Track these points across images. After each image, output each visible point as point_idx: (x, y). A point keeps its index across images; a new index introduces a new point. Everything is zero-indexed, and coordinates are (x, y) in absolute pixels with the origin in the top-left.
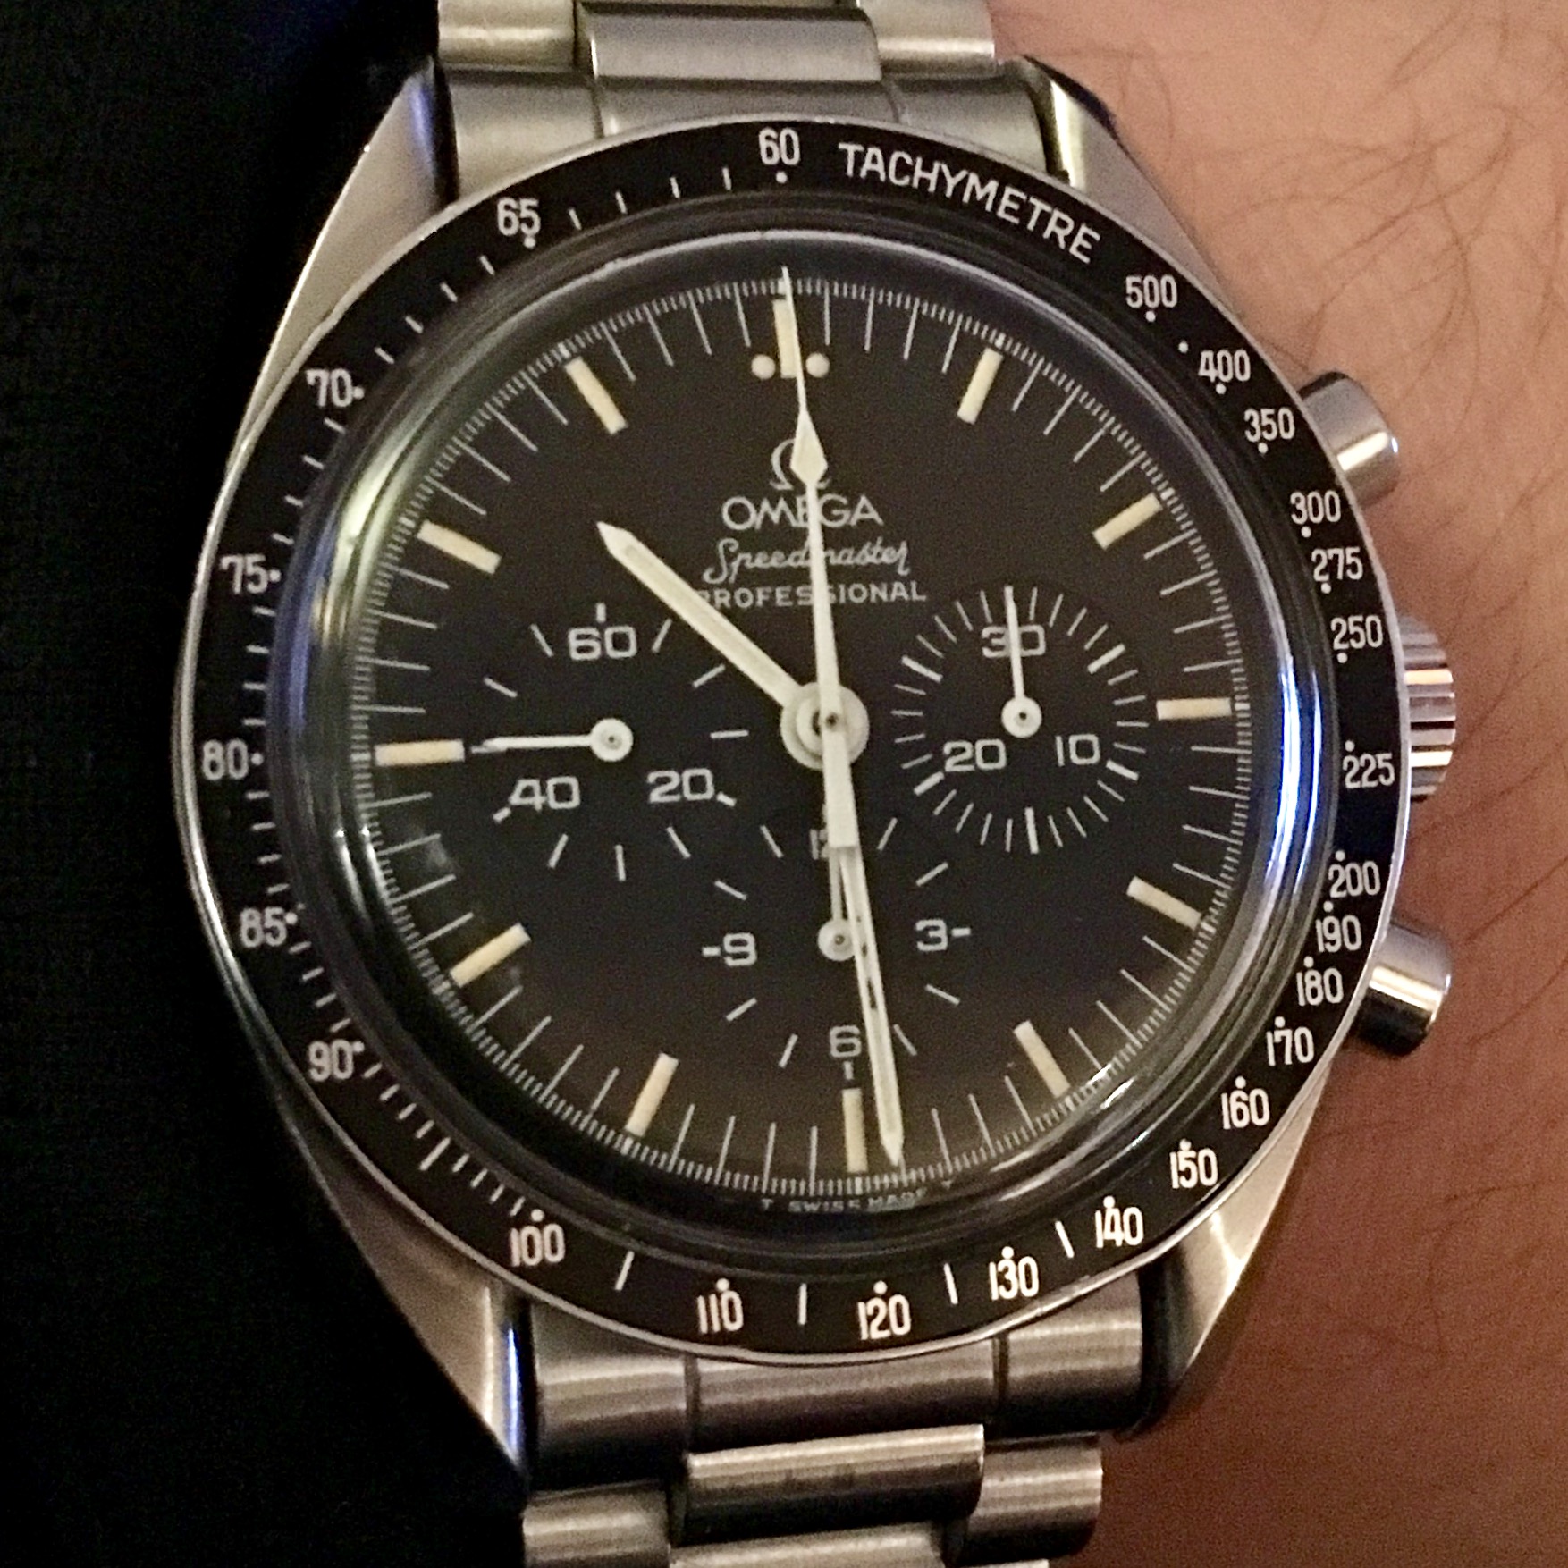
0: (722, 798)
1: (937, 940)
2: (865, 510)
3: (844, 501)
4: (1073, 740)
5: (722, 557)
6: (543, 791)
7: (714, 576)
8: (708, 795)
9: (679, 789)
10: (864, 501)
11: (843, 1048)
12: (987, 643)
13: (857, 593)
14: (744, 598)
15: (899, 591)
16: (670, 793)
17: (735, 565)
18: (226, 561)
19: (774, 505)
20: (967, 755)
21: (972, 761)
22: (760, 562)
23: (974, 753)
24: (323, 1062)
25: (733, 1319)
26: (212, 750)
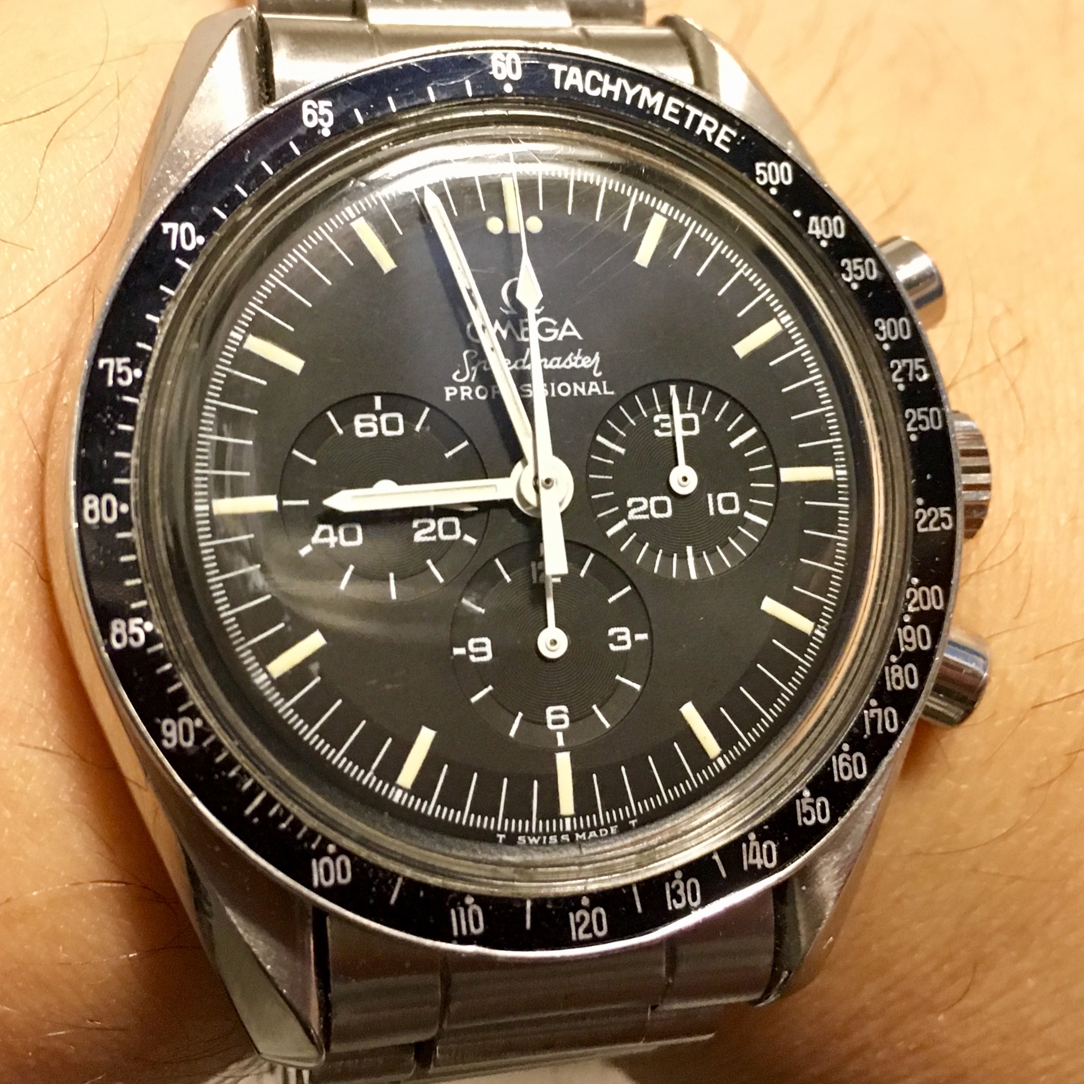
0: (468, 538)
1: (624, 643)
2: (569, 330)
3: (555, 323)
4: (720, 496)
5: (466, 362)
6: (336, 534)
7: (459, 377)
8: (457, 536)
9: (435, 532)
10: (568, 322)
11: (555, 722)
12: (658, 426)
13: (564, 389)
14: (482, 392)
15: (594, 388)
16: (428, 535)
17: (476, 368)
18: (101, 362)
19: (503, 325)
20: (644, 507)
21: (647, 512)
23: (649, 504)
24: (172, 734)
25: (477, 926)
26: (91, 502)
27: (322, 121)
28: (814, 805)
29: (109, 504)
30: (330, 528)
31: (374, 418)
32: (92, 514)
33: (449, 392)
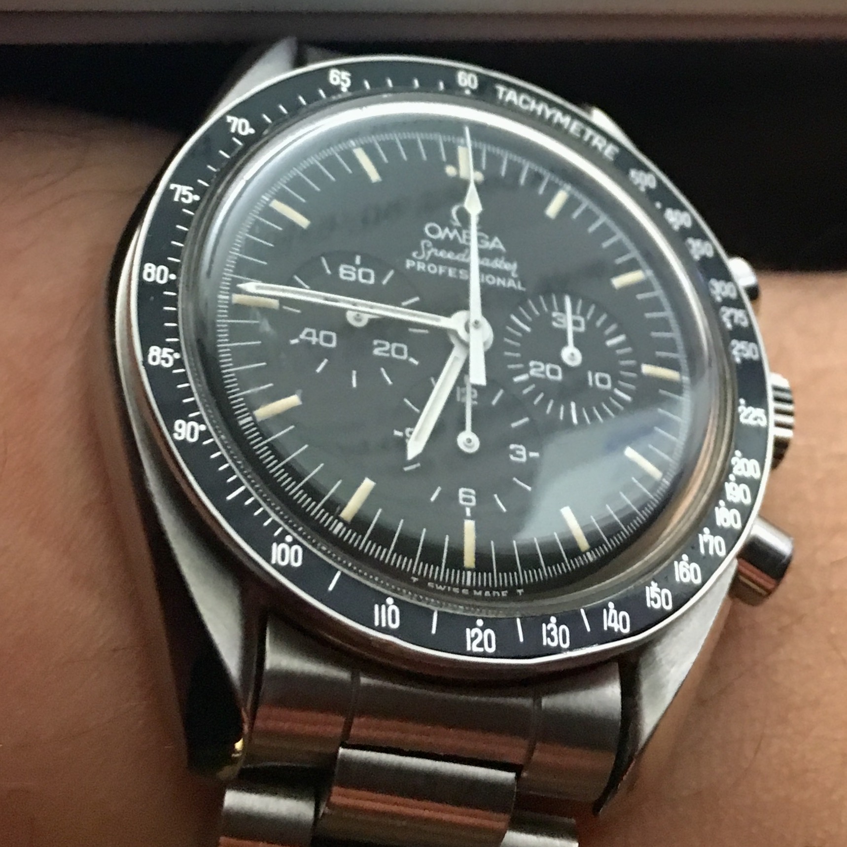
0: (412, 360)
1: (520, 456)
2: (496, 243)
3: (487, 237)
4: (597, 375)
5: (423, 247)
6: (318, 336)
7: (418, 255)
8: (405, 357)
9: (389, 351)
10: (496, 239)
11: (465, 500)
12: (555, 319)
13: (490, 280)
14: (432, 268)
15: (511, 283)
16: (384, 352)
17: (429, 253)
18: (172, 186)
19: (451, 230)
20: (542, 369)
21: (544, 373)
22: (442, 254)
23: (545, 369)
24: (182, 431)
25: (394, 621)
26: (149, 267)
27: (342, 84)
28: (660, 594)
29: (162, 272)
30: (314, 331)
31: (354, 269)
32: (149, 275)
33: (409, 264)
